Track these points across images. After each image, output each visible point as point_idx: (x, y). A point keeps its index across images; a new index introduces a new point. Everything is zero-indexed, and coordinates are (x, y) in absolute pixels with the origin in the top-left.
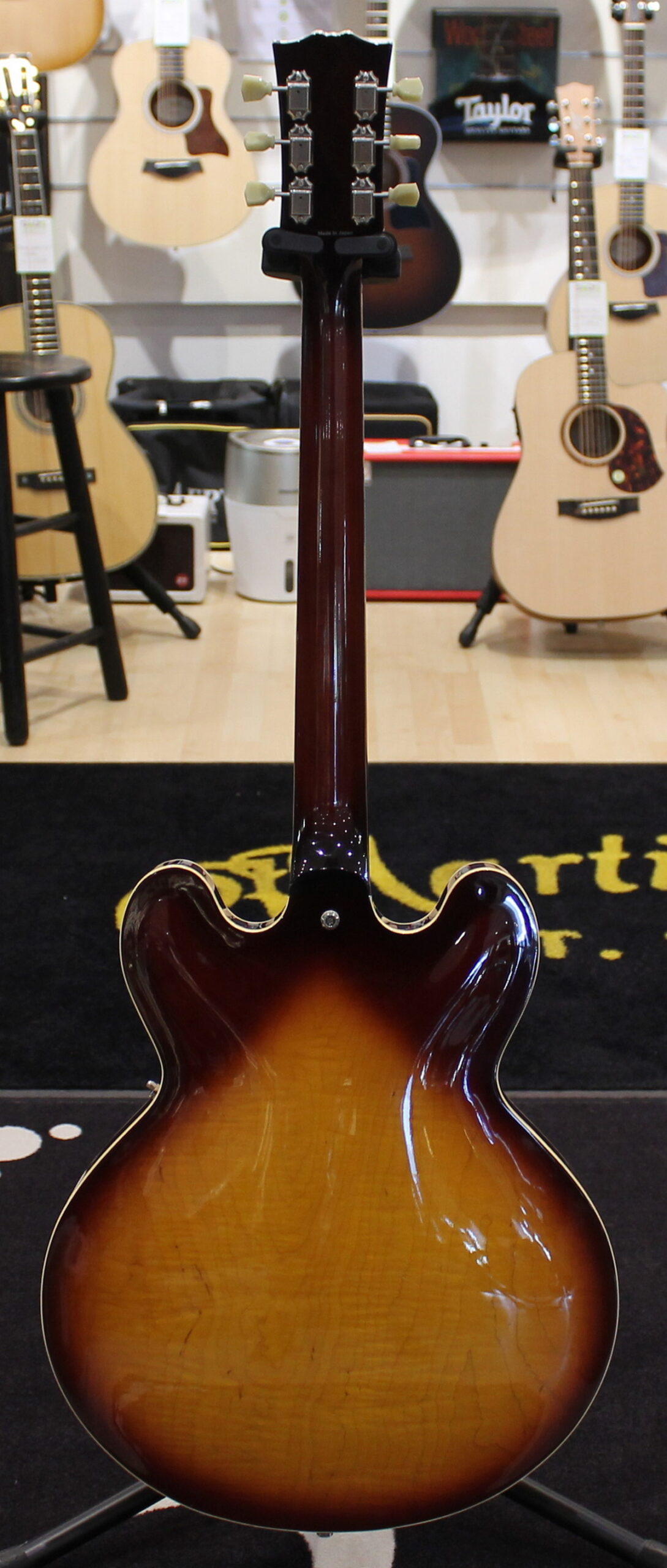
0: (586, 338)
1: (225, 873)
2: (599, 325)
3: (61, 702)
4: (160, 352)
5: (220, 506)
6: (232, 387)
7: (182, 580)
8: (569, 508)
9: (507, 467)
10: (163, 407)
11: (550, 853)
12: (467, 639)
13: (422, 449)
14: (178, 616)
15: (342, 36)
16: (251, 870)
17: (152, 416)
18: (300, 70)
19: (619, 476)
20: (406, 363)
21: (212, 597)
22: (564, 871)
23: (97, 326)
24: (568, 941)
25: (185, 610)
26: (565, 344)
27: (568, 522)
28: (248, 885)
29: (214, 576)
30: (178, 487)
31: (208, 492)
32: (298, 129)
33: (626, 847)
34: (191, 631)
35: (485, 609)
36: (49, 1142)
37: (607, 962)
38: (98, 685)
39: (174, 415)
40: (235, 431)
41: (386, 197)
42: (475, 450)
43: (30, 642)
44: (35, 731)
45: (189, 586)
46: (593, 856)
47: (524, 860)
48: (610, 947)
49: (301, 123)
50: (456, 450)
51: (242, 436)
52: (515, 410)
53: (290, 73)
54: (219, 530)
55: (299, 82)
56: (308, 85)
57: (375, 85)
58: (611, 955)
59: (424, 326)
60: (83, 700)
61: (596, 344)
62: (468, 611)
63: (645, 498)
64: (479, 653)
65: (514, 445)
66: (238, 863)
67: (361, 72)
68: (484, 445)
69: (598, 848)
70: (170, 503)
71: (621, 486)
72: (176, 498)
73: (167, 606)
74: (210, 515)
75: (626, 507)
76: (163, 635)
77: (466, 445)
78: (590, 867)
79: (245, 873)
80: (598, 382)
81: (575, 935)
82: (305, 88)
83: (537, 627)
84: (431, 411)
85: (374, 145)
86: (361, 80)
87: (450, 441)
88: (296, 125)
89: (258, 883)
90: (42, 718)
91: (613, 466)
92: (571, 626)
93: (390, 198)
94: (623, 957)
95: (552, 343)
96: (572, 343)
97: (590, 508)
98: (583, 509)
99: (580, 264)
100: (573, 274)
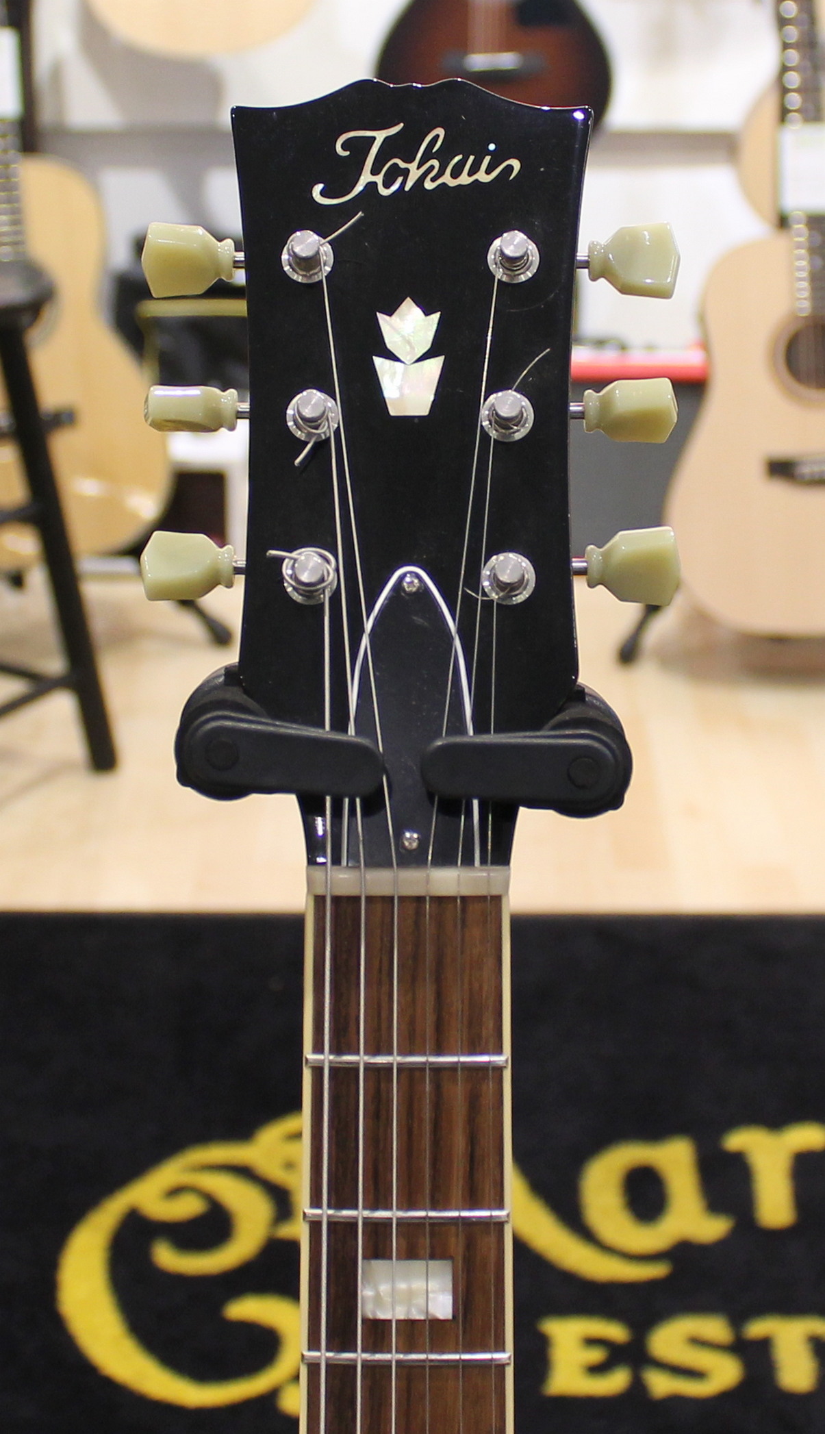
0: (801, 211)
8: (781, 469)
9: (690, 388)
11: (776, 1121)
12: (628, 652)
16: (287, 1163)
22: (802, 1168)
24: (816, 1346)
26: (771, 219)
27: (780, 492)
28: (279, 1200)
34: (221, 636)
35: (652, 610)
42: (638, 356)
47: (734, 1141)
52: (702, 319)
61: (821, 222)
64: (647, 675)
66: (267, 1148)
68: (651, 350)
77: (623, 347)
79: (275, 1172)
87: (600, 343)
92: (779, 641)
96: (784, 221)
97: (816, 469)
98: (806, 470)
99: (795, 100)
100: (784, 114)
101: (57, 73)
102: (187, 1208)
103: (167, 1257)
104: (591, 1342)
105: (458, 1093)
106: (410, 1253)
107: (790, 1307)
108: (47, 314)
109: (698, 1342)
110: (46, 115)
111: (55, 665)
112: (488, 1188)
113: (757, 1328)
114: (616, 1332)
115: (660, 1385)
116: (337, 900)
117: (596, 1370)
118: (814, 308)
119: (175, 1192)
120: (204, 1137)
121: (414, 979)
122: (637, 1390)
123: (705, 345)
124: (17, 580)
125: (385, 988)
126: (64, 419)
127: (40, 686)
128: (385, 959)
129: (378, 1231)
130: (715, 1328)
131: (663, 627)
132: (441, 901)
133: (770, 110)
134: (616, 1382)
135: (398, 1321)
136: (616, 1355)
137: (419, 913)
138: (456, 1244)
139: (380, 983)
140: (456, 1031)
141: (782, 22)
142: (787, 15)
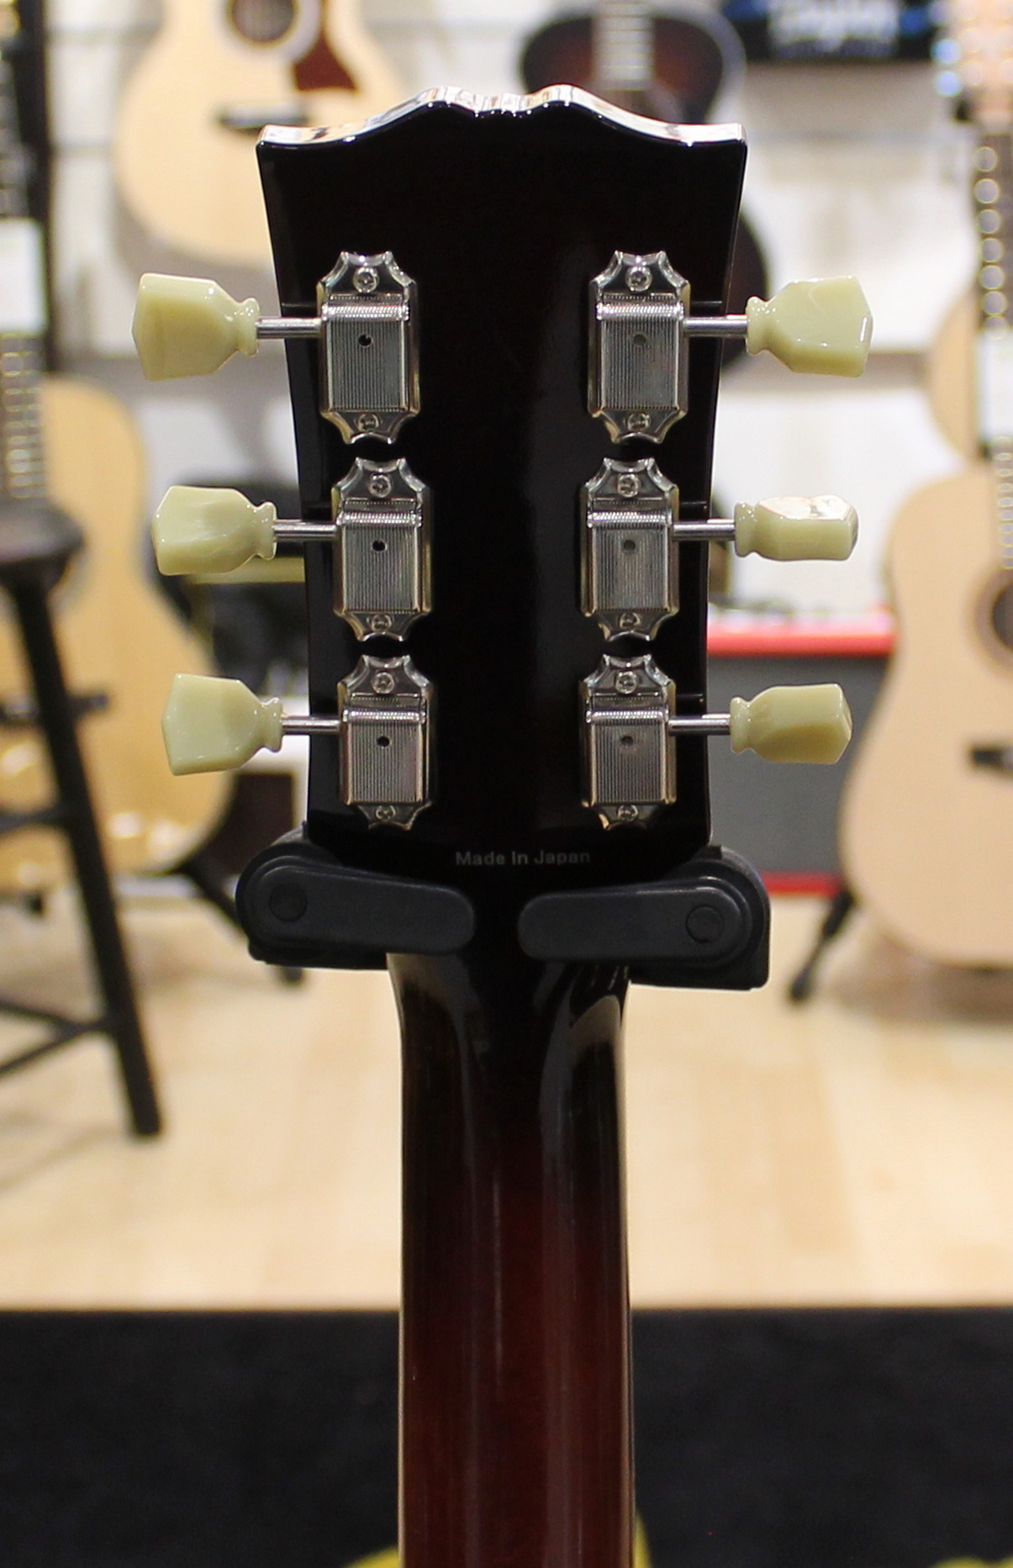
8: (988, 758)
15: (539, 110)
18: (370, 251)
32: (368, 474)
41: (724, 731)
49: (376, 451)
52: (887, 574)
53: (330, 263)
55: (366, 299)
56: (401, 311)
57: (678, 309)
67: (620, 256)
82: (390, 325)
85: (674, 537)
86: (618, 285)
88: (359, 462)
93: (738, 733)
99: (999, 301)
100: (983, 320)
101: (84, 286)
108: (73, 571)
110: (71, 335)
111: (84, 1003)
123: (891, 606)
124: (36, 904)
126: (97, 702)
127: (65, 1031)
133: (967, 317)
141: (979, 207)
142: (985, 200)
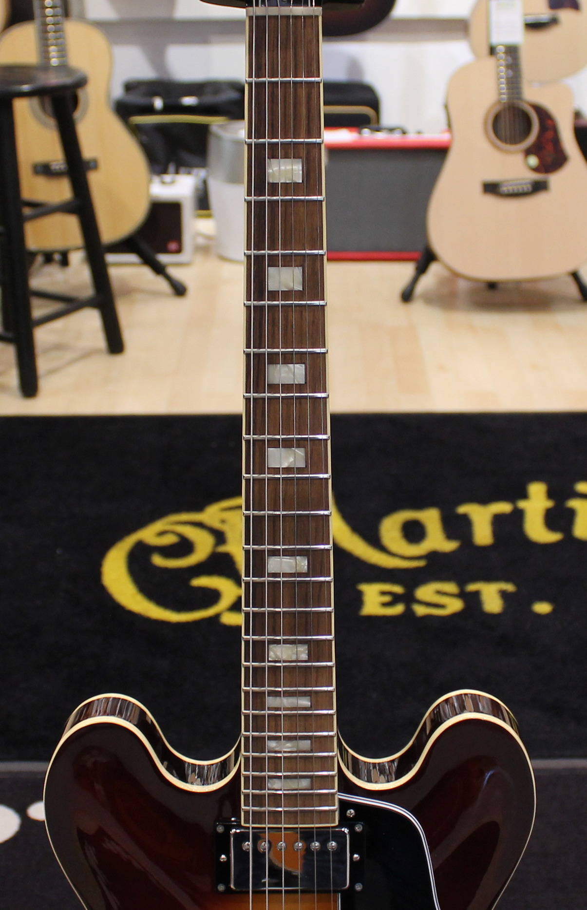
0: (502, 45)
1: (200, 525)
2: (515, 35)
3: (69, 356)
4: (157, 58)
5: (205, 183)
6: (213, 86)
7: (173, 246)
8: (491, 188)
9: (439, 152)
10: (158, 103)
11: (484, 501)
12: (407, 296)
13: (368, 136)
14: (168, 278)
16: (223, 521)
17: (149, 110)
19: (533, 161)
20: (354, 65)
21: (199, 259)
22: (498, 521)
23: (98, 39)
24: (504, 594)
25: (173, 272)
26: (485, 50)
27: (491, 201)
28: (220, 537)
29: (201, 241)
30: (171, 168)
31: (195, 171)
33: (550, 495)
34: (179, 290)
35: (422, 269)
36: (27, 823)
37: (538, 616)
38: (100, 340)
39: (168, 109)
40: (216, 123)
42: (412, 138)
43: (39, 309)
44: (45, 384)
45: (179, 251)
46: (522, 504)
47: (462, 509)
48: (542, 599)
50: (395, 139)
51: (221, 126)
52: (446, 107)
54: (203, 202)
58: (542, 608)
59: (370, 35)
60: (87, 355)
61: (512, 51)
62: (407, 270)
63: (555, 179)
64: (417, 308)
65: (442, 132)
66: (212, 514)
68: (419, 132)
69: (524, 496)
70: (163, 183)
71: (536, 170)
72: (168, 178)
73: (159, 269)
74: (197, 190)
75: (539, 187)
76: (156, 294)
77: (404, 133)
78: (518, 515)
79: (217, 525)
80: (514, 81)
81: (510, 587)
83: (462, 285)
84: (374, 103)
87: (391, 130)
89: (230, 535)
90: (52, 372)
91: (528, 152)
92: (492, 286)
94: (554, 611)
95: (474, 50)
96: (492, 51)
97: (510, 188)
98: (504, 189)
102: (169, 540)
103: (158, 561)
104: (383, 593)
105: (303, 93)
106: (286, 156)
107: (489, 577)
109: (439, 593)
112: (315, 130)
113: (472, 587)
114: (398, 589)
115: (420, 610)
116: (257, 17)
117: (385, 605)
118: (509, 98)
119: (162, 533)
120: (178, 510)
121: (286, 48)
122: (409, 613)
125: (275, 52)
126: (92, 165)
128: (276, 40)
129: (273, 146)
130: (451, 587)
131: (428, 281)
132: (296, 18)
134: (398, 609)
135: (281, 183)
136: (396, 599)
137: (288, 23)
138: (303, 153)
139: (273, 51)
140: (303, 69)
